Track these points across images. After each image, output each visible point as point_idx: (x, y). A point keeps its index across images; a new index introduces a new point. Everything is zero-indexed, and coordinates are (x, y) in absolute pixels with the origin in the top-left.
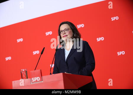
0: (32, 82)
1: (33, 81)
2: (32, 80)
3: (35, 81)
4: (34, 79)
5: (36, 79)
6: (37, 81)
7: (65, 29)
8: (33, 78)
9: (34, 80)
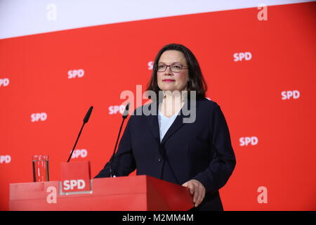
0: (64, 191)
1: (65, 189)
2: (63, 186)
3: (72, 188)
4: (69, 183)
5: (75, 185)
6: (76, 189)
7: (174, 64)
8: (68, 181)
9: (68, 185)
